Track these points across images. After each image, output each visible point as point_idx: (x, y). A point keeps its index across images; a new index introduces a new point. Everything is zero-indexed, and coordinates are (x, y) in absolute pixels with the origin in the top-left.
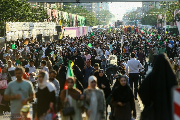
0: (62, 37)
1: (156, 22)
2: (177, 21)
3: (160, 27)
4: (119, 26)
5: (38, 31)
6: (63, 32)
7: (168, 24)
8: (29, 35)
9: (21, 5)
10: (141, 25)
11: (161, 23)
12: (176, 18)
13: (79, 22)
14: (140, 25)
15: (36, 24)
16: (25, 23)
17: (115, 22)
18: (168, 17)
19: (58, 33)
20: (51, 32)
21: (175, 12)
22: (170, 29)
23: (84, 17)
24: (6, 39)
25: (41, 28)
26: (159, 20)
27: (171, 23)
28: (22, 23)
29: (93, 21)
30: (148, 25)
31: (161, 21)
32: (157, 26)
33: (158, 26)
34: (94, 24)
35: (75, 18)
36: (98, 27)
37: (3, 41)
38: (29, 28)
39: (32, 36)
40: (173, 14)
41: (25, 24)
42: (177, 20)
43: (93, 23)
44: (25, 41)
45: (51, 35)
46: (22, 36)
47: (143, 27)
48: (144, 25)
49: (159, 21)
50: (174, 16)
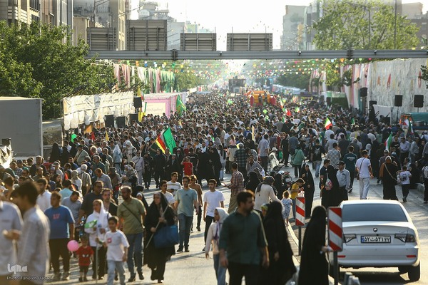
0: (142, 116)
1: (309, 84)
2: (345, 86)
3: (316, 93)
4: (237, 88)
5: (106, 110)
6: (143, 108)
7: (329, 88)
8: (93, 117)
9: (85, 68)
10: (280, 86)
11: (318, 86)
12: (344, 80)
13: (165, 83)
14: (277, 85)
15: (105, 97)
16: (87, 96)
17: (230, 80)
18: (329, 76)
19: (137, 111)
20: (126, 109)
21: (342, 68)
22: (333, 98)
23: (172, 73)
24: (63, 127)
25: (110, 104)
26: (313, 81)
27: (336, 87)
28: (84, 97)
29: (188, 80)
30: (292, 86)
31: (317, 82)
32: (310, 91)
33: (312, 91)
34: (190, 85)
35: (157, 77)
36: (198, 89)
37: (58, 130)
38: (93, 105)
39: (97, 118)
40: (339, 72)
41: (87, 99)
42: (345, 84)
43: (188, 83)
44: (87, 126)
45: (126, 115)
46: (83, 119)
47: (283, 90)
48: (284, 88)
49: (313, 83)
50: (341, 76)
